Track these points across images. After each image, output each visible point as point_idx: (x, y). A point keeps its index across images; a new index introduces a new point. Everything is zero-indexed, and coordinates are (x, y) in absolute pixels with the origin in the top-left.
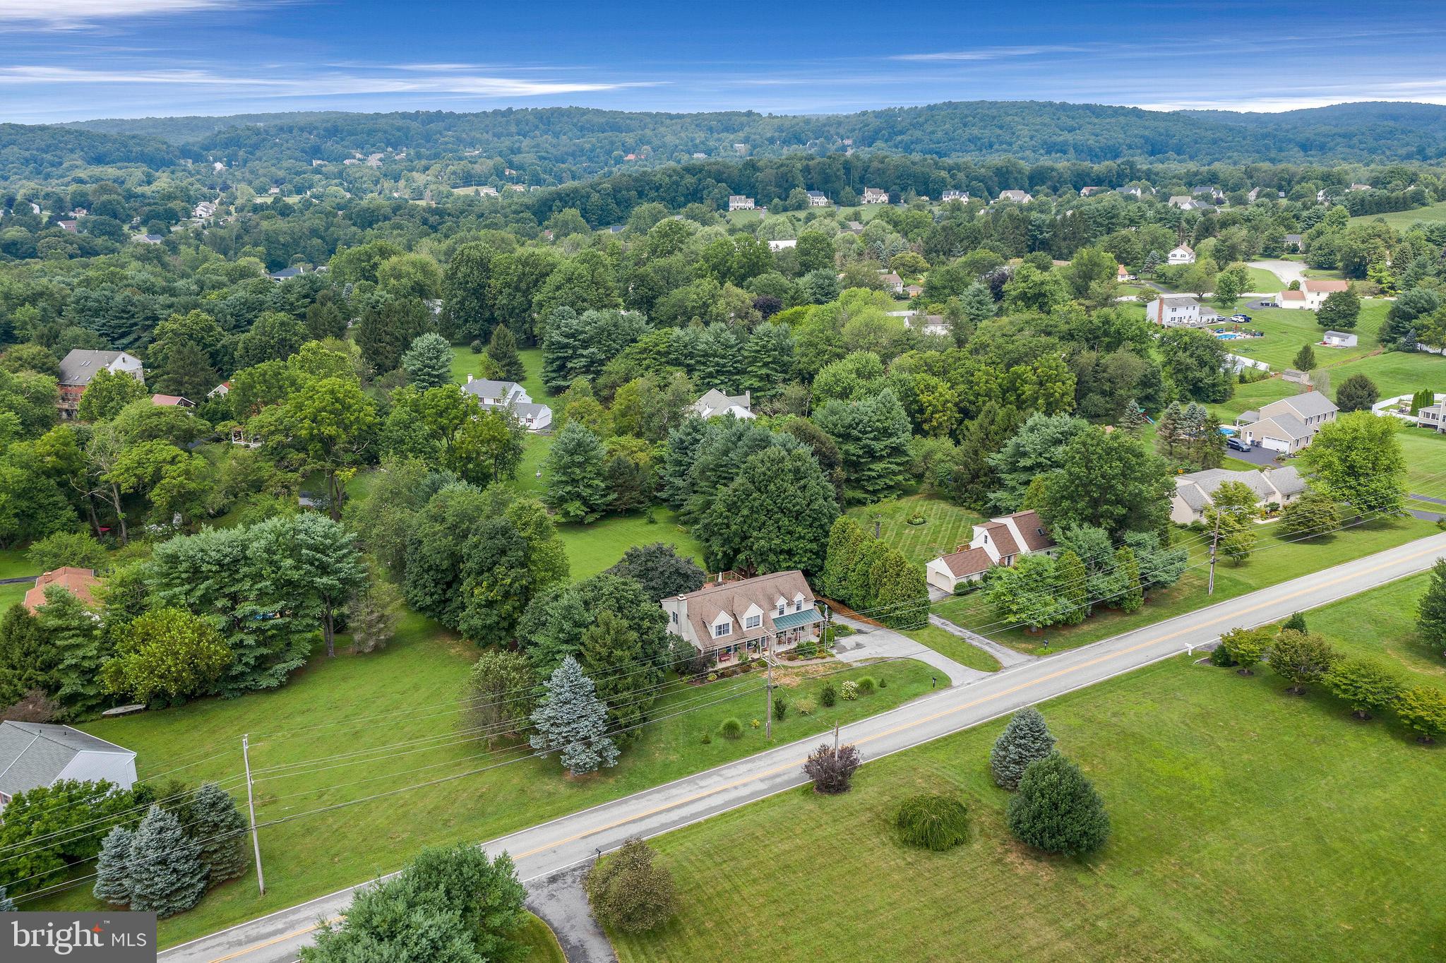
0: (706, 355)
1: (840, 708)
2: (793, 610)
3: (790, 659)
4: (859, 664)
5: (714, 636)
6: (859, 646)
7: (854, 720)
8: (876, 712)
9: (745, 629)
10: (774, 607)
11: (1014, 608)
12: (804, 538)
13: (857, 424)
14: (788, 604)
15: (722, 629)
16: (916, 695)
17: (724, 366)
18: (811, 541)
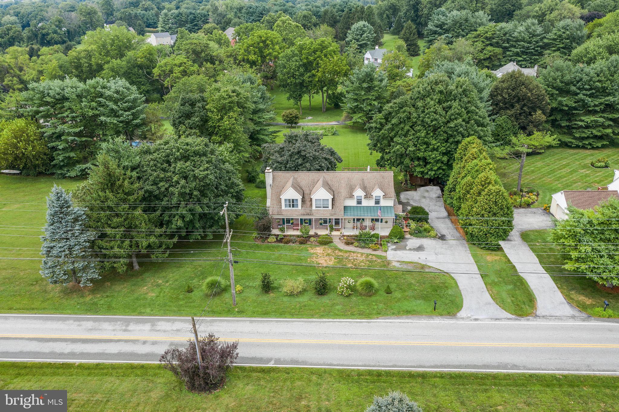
0: (517, 41)
1: (325, 300)
2: (372, 203)
3: (348, 244)
4: (397, 265)
5: (283, 207)
6: (420, 248)
7: (322, 317)
8: (352, 315)
9: (314, 208)
10: (351, 196)
11: (574, 254)
12: (437, 150)
13: (578, 82)
14: (366, 197)
15: (292, 203)
16: (409, 313)
17: (528, 48)
18: (444, 154)
